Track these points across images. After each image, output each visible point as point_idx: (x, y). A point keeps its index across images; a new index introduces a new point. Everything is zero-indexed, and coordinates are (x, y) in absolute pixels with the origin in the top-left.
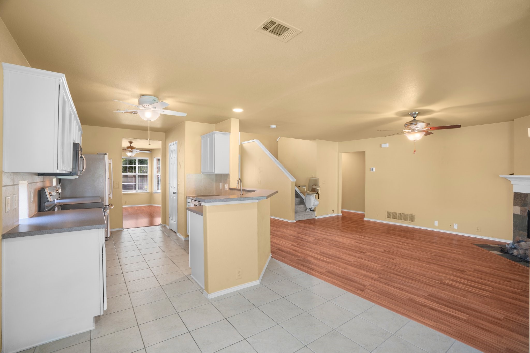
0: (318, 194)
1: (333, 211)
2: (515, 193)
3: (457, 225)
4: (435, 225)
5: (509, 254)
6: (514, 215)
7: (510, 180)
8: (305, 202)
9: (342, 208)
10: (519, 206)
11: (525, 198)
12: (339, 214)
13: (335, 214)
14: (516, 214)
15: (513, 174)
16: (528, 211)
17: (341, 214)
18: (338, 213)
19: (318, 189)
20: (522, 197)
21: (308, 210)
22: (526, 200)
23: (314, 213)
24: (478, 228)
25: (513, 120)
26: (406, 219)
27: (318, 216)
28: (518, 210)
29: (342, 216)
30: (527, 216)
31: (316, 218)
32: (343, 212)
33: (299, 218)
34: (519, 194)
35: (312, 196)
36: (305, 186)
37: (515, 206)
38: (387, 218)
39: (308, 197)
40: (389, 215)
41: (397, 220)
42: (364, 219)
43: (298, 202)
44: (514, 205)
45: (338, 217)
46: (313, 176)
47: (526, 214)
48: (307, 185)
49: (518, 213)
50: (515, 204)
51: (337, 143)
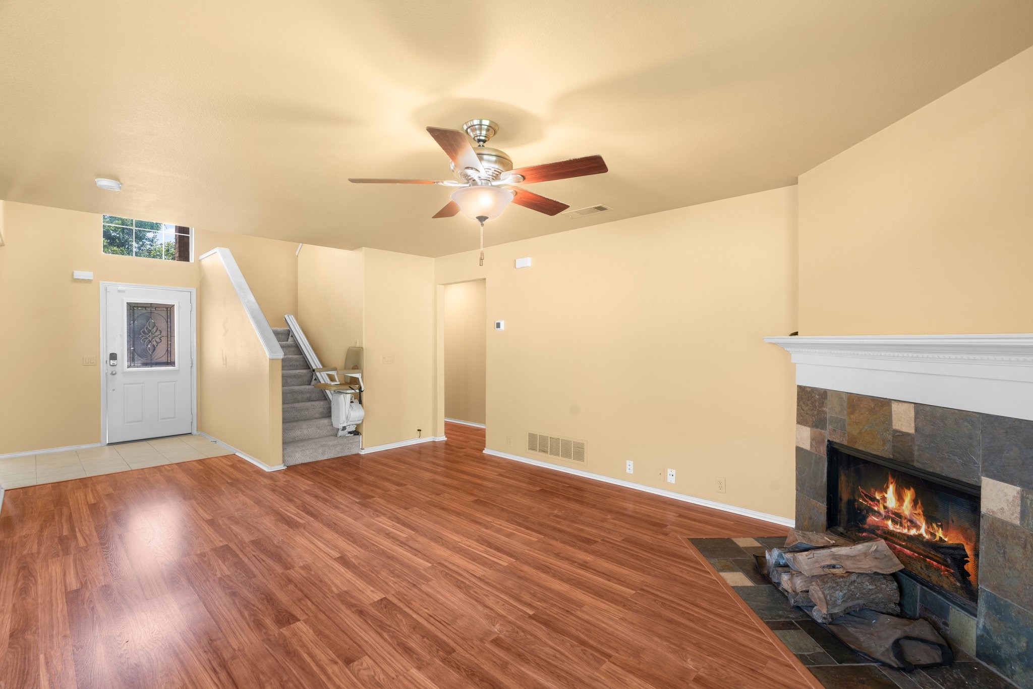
0: (360, 391)
1: (418, 430)
2: (799, 387)
3: (674, 472)
4: (628, 471)
6: (799, 450)
7: (788, 350)
8: (333, 411)
10: (809, 426)
11: (822, 404)
12: (437, 438)
13: (427, 439)
14: (802, 449)
15: (796, 334)
16: (828, 441)
17: (443, 438)
18: (435, 434)
19: (359, 379)
20: (815, 401)
21: (339, 432)
22: (824, 409)
23: (357, 440)
24: (720, 483)
25: (795, 182)
26: (566, 454)
27: (368, 447)
28: (804, 436)
29: (447, 444)
30: (825, 457)
31: (363, 453)
32: (450, 429)
33: (300, 457)
34: (808, 389)
35: (342, 395)
37: (799, 426)
38: (529, 449)
39: (338, 398)
40: (537, 443)
41: (548, 455)
42: (484, 452)
44: (798, 423)
45: (434, 445)
47: (823, 450)
49: (807, 446)
50: (801, 421)
51: (434, 259)
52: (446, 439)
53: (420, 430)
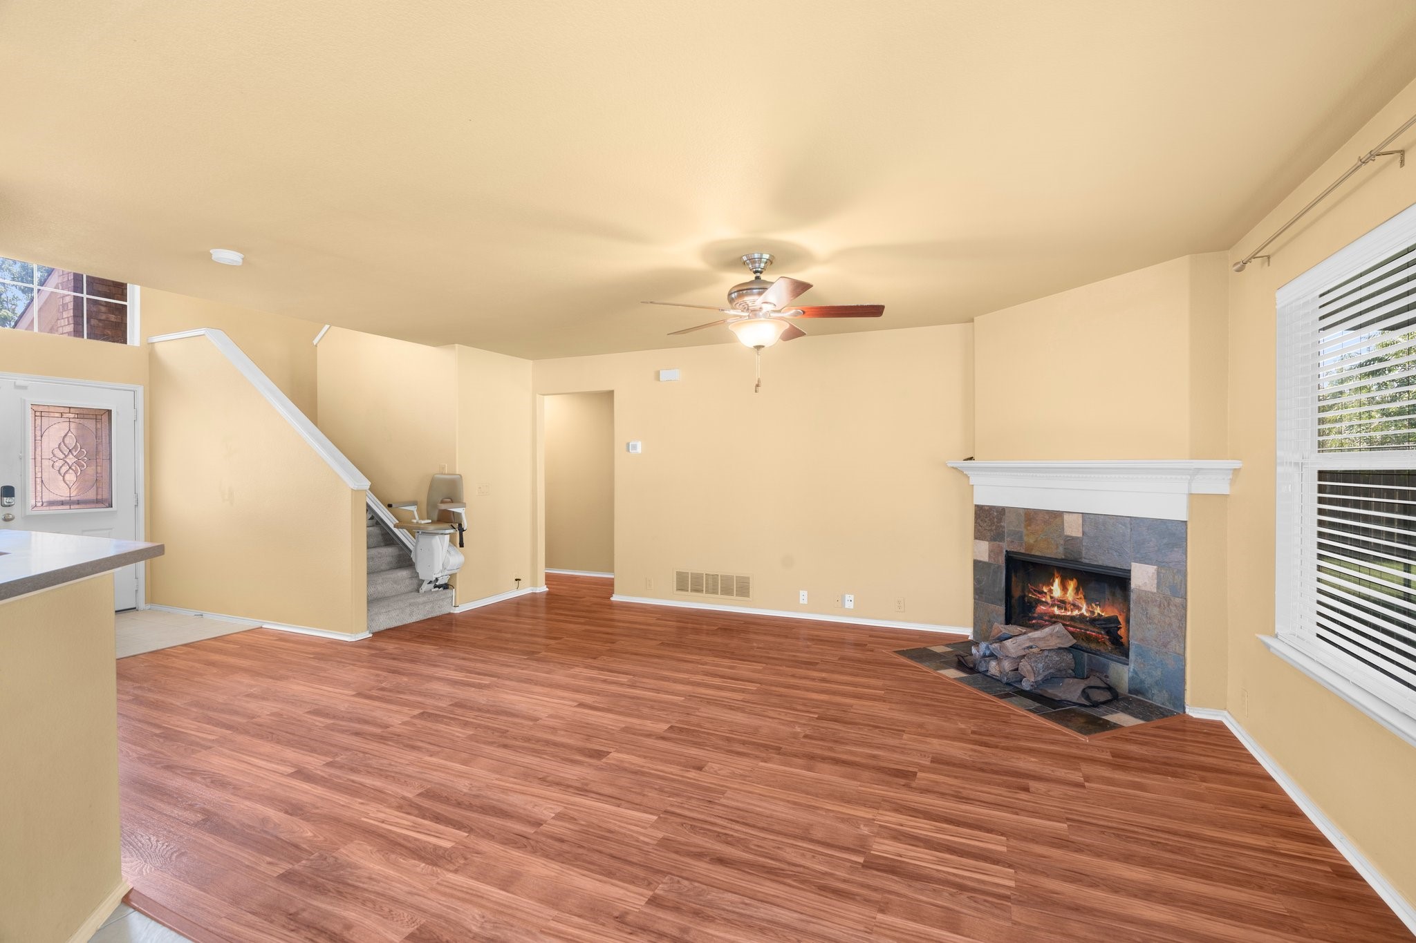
0: (461, 530)
1: (516, 580)
2: (977, 506)
3: (852, 597)
4: (801, 602)
5: (979, 672)
6: (977, 563)
7: (967, 473)
8: (413, 560)
9: (548, 565)
10: (987, 540)
11: (1000, 520)
12: (538, 588)
13: (525, 590)
14: (980, 562)
15: (971, 459)
16: (1006, 551)
17: (544, 589)
18: (534, 584)
19: (459, 514)
20: (994, 518)
21: (425, 587)
22: (1002, 524)
23: (450, 595)
24: (899, 602)
25: (972, 321)
26: (727, 591)
27: (463, 603)
28: (983, 550)
29: (548, 594)
30: (1004, 565)
31: (457, 611)
32: (549, 579)
33: (386, 621)
34: (986, 508)
35: (437, 537)
36: (414, 503)
37: (977, 541)
38: (678, 590)
39: (423, 540)
40: (685, 583)
41: (704, 594)
42: (612, 599)
43: (389, 559)
44: (976, 538)
45: (533, 599)
46: (443, 468)
47: (1002, 560)
48: (423, 498)
49: (985, 557)
50: (979, 536)
51: (530, 362)
52: (547, 589)
53: (519, 580)
